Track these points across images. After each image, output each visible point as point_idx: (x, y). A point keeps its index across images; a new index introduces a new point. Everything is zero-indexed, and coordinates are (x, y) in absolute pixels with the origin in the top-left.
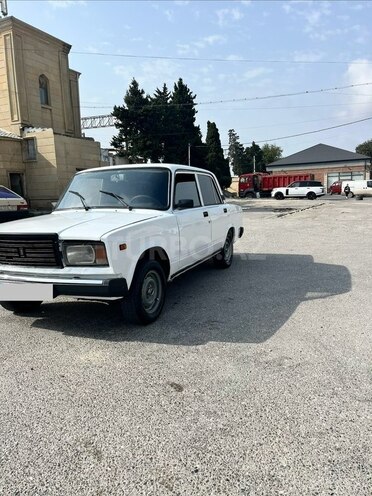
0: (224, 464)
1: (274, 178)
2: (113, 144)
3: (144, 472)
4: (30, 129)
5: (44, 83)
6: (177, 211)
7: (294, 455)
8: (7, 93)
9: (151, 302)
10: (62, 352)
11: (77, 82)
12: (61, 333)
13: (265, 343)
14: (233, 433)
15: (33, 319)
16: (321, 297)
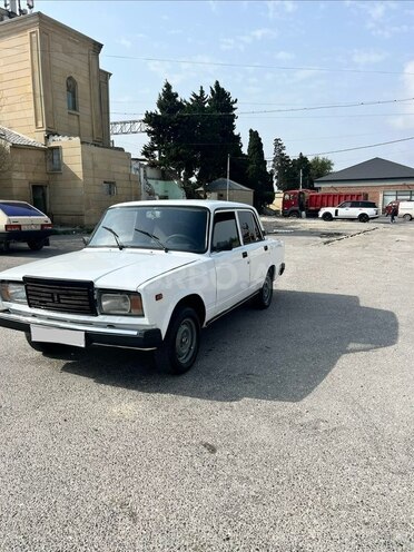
0: (254, 533)
1: (323, 196)
2: (145, 153)
3: (178, 537)
4: (56, 138)
5: (71, 87)
6: (215, 254)
7: (323, 527)
8: (32, 96)
9: (185, 351)
10: (94, 402)
11: (107, 83)
12: (92, 380)
13: (301, 402)
14: (265, 501)
15: (63, 362)
16: (364, 350)
